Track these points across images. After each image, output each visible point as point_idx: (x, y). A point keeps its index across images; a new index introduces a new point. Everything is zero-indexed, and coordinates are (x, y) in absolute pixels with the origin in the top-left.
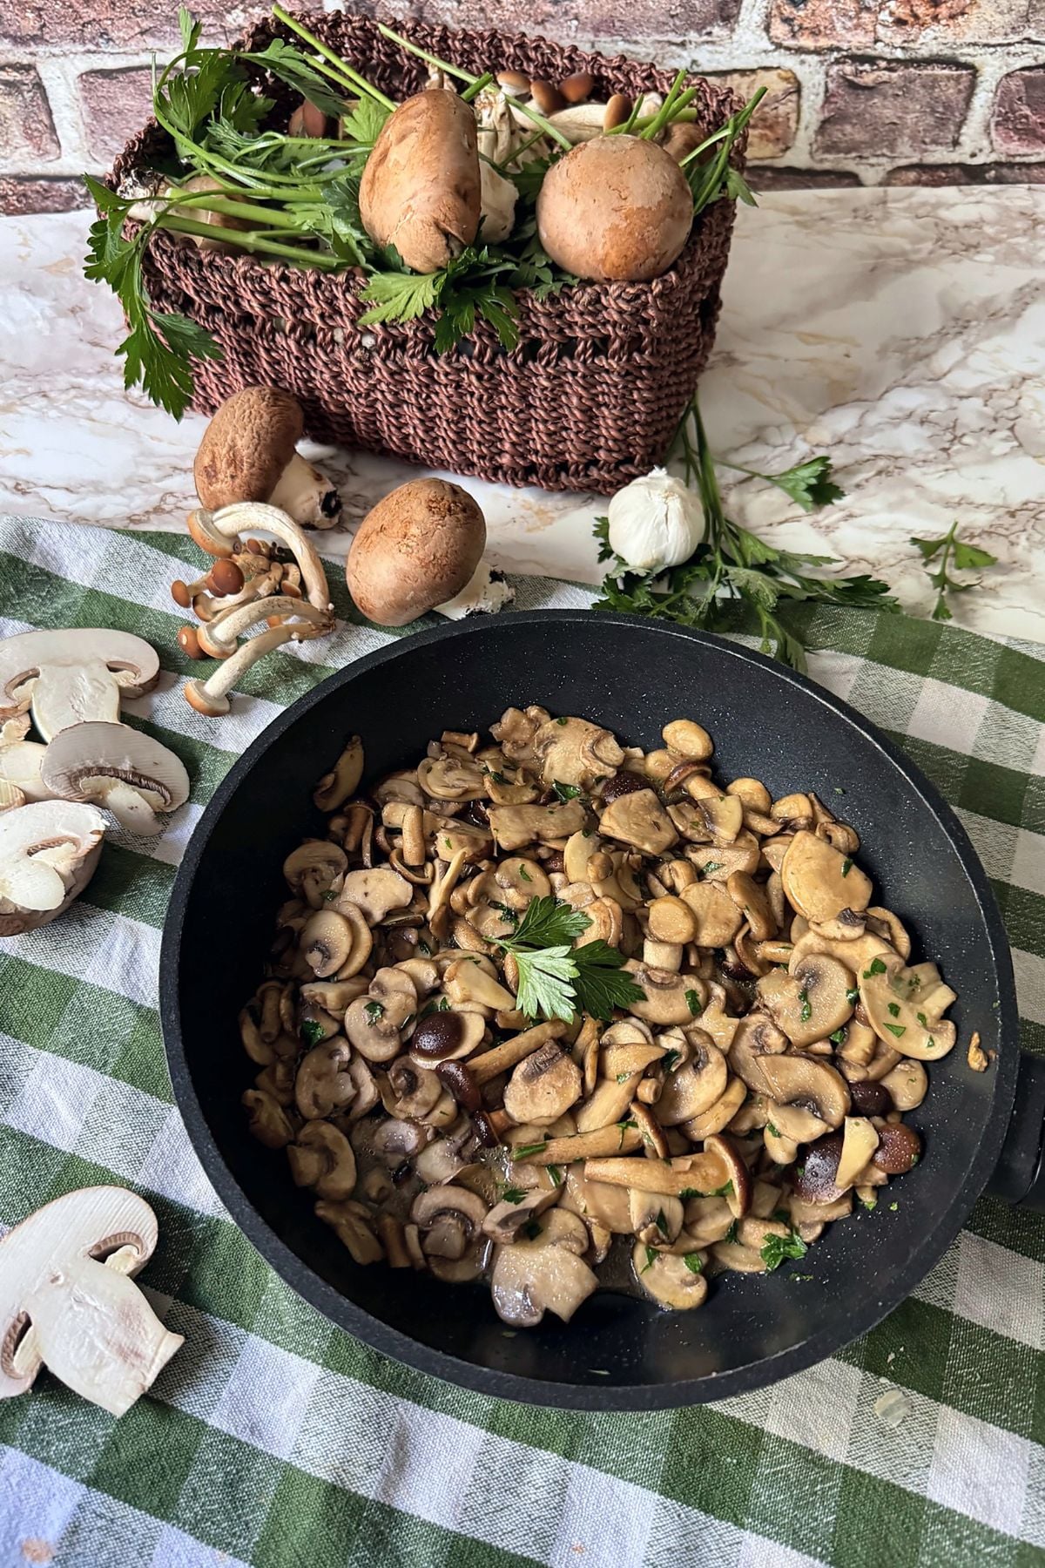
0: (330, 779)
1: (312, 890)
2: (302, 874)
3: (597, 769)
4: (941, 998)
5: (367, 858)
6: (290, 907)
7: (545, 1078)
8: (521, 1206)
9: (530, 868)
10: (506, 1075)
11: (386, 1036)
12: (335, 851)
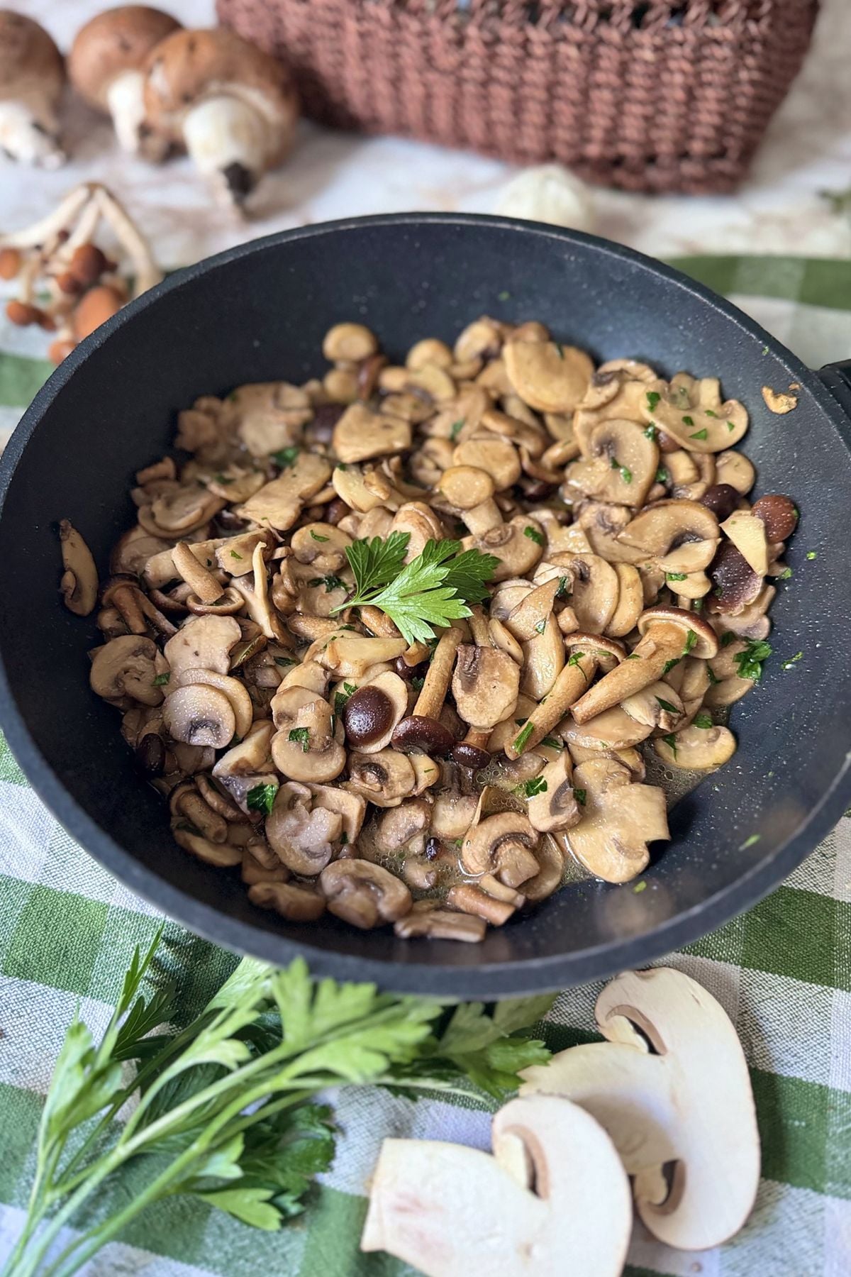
0: (68, 579)
1: (141, 690)
2: (117, 681)
3: (296, 417)
4: (708, 391)
5: (166, 625)
6: (130, 721)
7: (481, 679)
8: (552, 789)
9: (318, 528)
10: (449, 700)
11: (326, 750)
12: (128, 642)
